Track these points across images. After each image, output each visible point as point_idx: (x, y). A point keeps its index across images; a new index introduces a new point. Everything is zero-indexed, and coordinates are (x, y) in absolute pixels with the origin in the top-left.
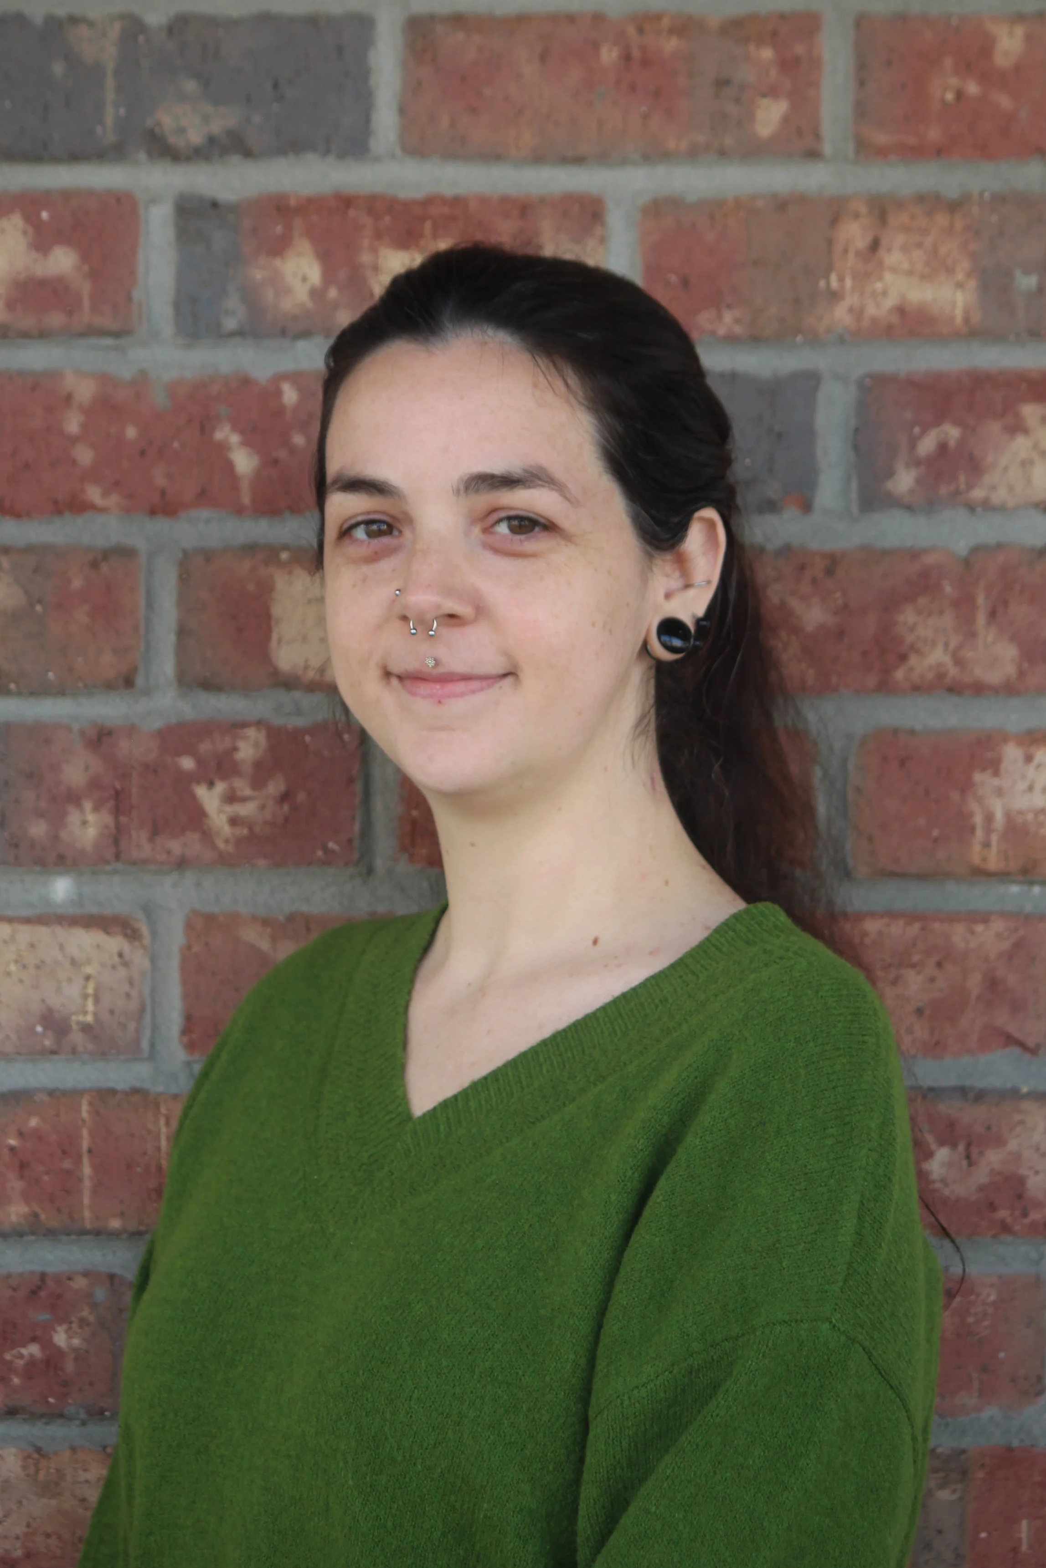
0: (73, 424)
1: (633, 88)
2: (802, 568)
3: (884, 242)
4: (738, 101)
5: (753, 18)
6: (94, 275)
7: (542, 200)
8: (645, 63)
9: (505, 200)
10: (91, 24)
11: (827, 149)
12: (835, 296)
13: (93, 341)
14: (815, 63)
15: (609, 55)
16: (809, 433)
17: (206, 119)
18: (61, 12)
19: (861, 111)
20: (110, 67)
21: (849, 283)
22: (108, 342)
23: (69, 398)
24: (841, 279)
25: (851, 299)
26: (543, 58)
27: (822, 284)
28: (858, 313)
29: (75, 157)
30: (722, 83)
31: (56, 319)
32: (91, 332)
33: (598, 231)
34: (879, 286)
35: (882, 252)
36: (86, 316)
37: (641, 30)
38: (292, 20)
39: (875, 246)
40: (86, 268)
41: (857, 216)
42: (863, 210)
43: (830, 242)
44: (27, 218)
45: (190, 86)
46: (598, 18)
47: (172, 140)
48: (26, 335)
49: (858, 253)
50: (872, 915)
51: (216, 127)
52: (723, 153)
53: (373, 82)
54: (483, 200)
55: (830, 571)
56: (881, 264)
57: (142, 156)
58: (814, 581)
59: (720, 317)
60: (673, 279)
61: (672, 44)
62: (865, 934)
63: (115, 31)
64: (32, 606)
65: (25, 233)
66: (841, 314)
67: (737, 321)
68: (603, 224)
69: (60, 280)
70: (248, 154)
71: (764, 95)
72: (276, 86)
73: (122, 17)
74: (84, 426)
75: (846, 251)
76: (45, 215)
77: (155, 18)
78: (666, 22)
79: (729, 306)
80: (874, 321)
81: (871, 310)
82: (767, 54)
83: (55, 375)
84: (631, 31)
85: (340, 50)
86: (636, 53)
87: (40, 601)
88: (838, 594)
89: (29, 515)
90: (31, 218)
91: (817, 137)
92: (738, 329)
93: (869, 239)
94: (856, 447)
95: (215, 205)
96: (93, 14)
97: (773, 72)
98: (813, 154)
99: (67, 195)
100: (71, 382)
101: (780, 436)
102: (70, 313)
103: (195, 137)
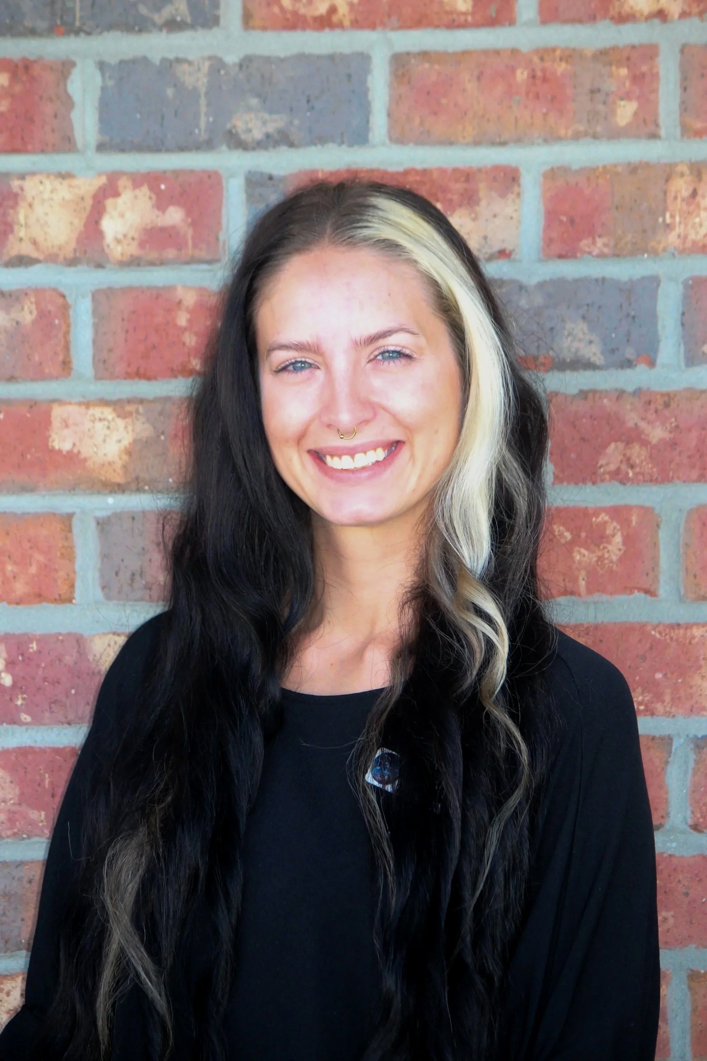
0: (182, 319)
1: (537, 97)
2: (649, 403)
3: (700, 192)
4: (605, 103)
5: (614, 49)
6: (194, 224)
7: (480, 170)
8: (545, 80)
9: (455, 170)
10: (190, 63)
11: (663, 132)
12: (669, 227)
13: (194, 267)
14: (655, 77)
15: (521, 75)
16: (653, 316)
17: (265, 123)
18: (171, 56)
19: (684, 108)
20: (203, 90)
21: (677, 219)
22: (204, 267)
23: (180, 303)
24: (672, 217)
25: (679, 230)
26: (479, 78)
27: (661, 220)
28: (683, 238)
29: (182, 149)
30: (594, 91)
31: (171, 253)
32: (192, 261)
33: (516, 189)
34: (697, 220)
35: (699, 198)
36: (190, 251)
37: (542, 59)
38: (319, 57)
39: (694, 194)
40: (189, 220)
41: (682, 175)
42: (686, 171)
43: (665, 193)
44: (151, 189)
45: (254, 102)
46: (514, 52)
47: (243, 137)
48: (152, 264)
49: (683, 200)
50: (697, 625)
51: (271, 128)
52: (595, 137)
53: (370, 97)
54: (443, 171)
55: (667, 405)
56: (698, 206)
57: (224, 148)
58: (656, 411)
59: (594, 243)
60: (564, 219)
61: (561, 68)
62: (693, 637)
63: (206, 66)
64: (158, 436)
65: (150, 198)
66: (672, 238)
67: (605, 245)
68: (519, 186)
69: (173, 227)
70: (292, 145)
71: (622, 99)
72: (308, 101)
73: (210, 58)
74: (189, 321)
75: (676, 198)
76: (163, 187)
77: (231, 59)
78: (558, 53)
79: (600, 236)
80: (694, 243)
81: (692, 236)
82: (624, 71)
83: (170, 289)
84: (536, 59)
85: (349, 76)
86: (539, 74)
87: (163, 433)
88: (673, 420)
89: (155, 378)
90: (154, 189)
91: (657, 125)
92: (606, 250)
93: (690, 191)
94: (683, 325)
95: (271, 178)
96: (190, 58)
97: (628, 84)
98: (654, 136)
99: (177, 173)
100: (180, 293)
101: (634, 317)
102: (180, 250)
103: (258, 134)
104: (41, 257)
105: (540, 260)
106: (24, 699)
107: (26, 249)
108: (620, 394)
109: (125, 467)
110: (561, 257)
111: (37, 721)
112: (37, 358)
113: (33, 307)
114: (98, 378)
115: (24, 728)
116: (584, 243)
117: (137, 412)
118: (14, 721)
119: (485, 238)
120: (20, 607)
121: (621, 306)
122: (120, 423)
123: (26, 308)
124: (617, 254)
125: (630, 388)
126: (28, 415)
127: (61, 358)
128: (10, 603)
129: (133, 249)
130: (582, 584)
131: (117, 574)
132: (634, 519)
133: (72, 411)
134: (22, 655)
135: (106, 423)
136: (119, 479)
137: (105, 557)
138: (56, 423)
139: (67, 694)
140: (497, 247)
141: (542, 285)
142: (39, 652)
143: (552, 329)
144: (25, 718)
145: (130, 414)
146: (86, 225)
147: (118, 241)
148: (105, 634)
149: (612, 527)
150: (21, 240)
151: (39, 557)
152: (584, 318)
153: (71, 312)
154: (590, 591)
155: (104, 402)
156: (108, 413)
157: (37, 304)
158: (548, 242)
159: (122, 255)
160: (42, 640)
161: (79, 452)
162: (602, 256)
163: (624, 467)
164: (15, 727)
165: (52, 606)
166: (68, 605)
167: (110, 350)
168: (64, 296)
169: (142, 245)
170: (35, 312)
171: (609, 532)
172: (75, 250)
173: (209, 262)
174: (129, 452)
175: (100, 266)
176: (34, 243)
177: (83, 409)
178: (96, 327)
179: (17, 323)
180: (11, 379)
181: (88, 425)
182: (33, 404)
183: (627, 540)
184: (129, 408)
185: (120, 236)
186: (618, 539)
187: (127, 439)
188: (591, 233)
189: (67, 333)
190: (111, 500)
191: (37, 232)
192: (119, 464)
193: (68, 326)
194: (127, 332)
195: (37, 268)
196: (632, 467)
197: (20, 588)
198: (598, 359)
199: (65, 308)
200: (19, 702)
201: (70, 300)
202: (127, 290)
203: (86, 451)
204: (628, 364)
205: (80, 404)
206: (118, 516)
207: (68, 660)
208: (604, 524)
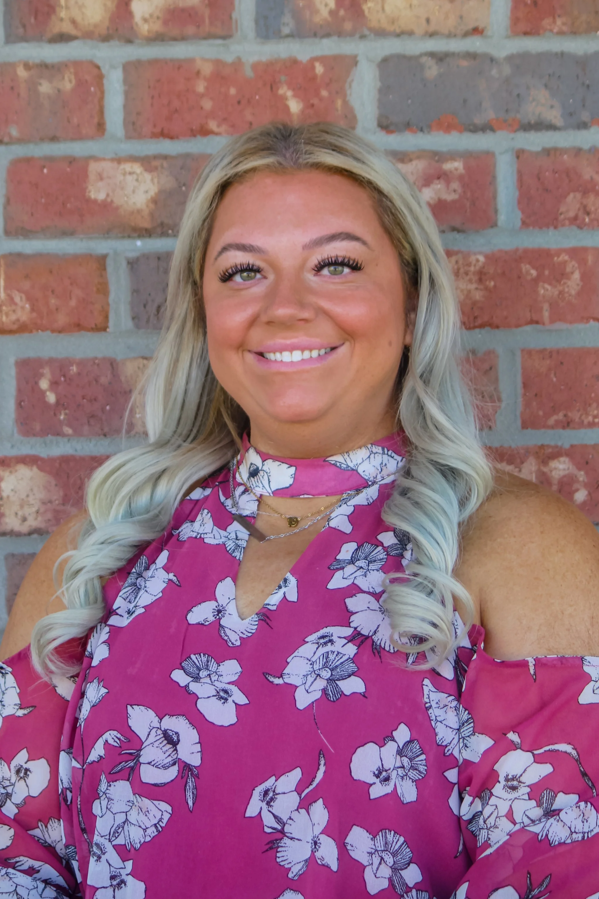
104: (79, 34)
105: (508, 37)
106: (66, 414)
107: (67, 28)
108: (578, 152)
109: (152, 215)
110: (526, 34)
111: (78, 433)
112: (75, 121)
113: (73, 77)
114: (128, 137)
115: (66, 439)
116: (546, 22)
117: (162, 167)
118: (59, 433)
119: (461, 17)
120: (62, 335)
121: (578, 76)
122: (148, 176)
123: (66, 78)
124: (574, 33)
125: (586, 146)
126: (68, 169)
127: (96, 120)
128: (53, 331)
129: (157, 27)
130: (546, 314)
131: (145, 306)
132: (590, 259)
133: (106, 166)
134: (64, 376)
135: (135, 176)
136: (146, 224)
137: (135, 291)
138: (92, 176)
139: (103, 410)
140: (471, 26)
141: (510, 58)
142: (79, 374)
143: (518, 95)
144: (68, 430)
145: (156, 168)
146: (118, 7)
147: (145, 20)
148: (135, 358)
149: (572, 265)
150: (62, 20)
151: (78, 292)
152: (546, 86)
153: (105, 81)
154: (552, 321)
155: (133, 159)
156: (137, 168)
157: (76, 74)
158: (515, 21)
159: (149, 31)
160: (81, 363)
161: (112, 201)
162: (561, 33)
163: (581, 214)
164: (59, 438)
165: (89, 334)
166: (103, 333)
167: (138, 114)
168: (98, 67)
169: (166, 23)
170: (74, 81)
171: (568, 269)
172: (108, 28)
173: (224, 38)
174: (155, 201)
175: (129, 41)
176: (73, 22)
177: (115, 164)
178: (127, 94)
179: (59, 91)
180: (54, 139)
181: (120, 178)
182: (71, 160)
183: (583, 276)
184: (155, 163)
185: (147, 16)
186: (577, 276)
187: (153, 190)
188: (552, 14)
189: (102, 99)
190: (139, 243)
191: (76, 13)
192: (146, 212)
193: (102, 92)
194: (153, 97)
195: (75, 44)
196: (588, 214)
197: (62, 319)
198: (559, 122)
199: (100, 77)
200: (62, 417)
201: (104, 71)
202: (154, 62)
203: (118, 200)
204: (583, 126)
205: (112, 160)
206: (146, 256)
207: (104, 380)
208: (565, 262)
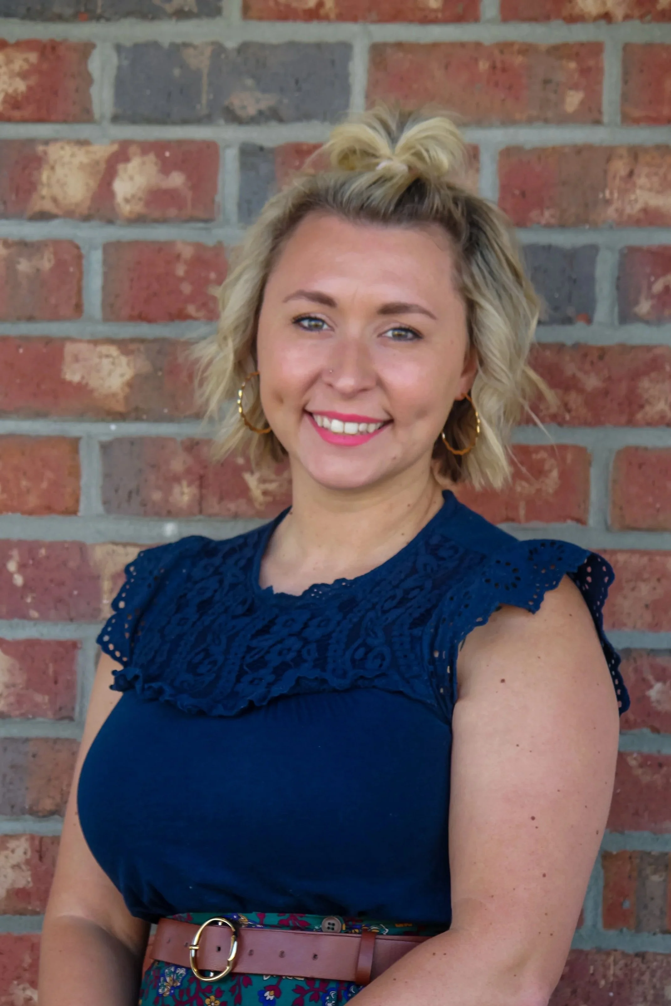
0: (180, 270)
1: (497, 84)
2: (587, 355)
3: (637, 172)
4: (556, 92)
5: (566, 45)
6: (194, 188)
8: (504, 70)
10: (195, 47)
11: (606, 119)
12: (608, 202)
13: (193, 225)
14: (600, 71)
15: (483, 66)
16: (591, 280)
17: (258, 100)
18: (179, 41)
19: (626, 98)
20: (205, 71)
21: (616, 195)
22: (201, 225)
23: (178, 256)
24: (612, 193)
25: (617, 204)
26: (447, 67)
27: (601, 195)
28: (621, 212)
29: (185, 122)
30: (547, 82)
31: (172, 212)
32: (191, 219)
33: (476, 165)
34: (633, 197)
35: (635, 178)
36: (189, 210)
37: (502, 52)
38: (307, 45)
39: (631, 174)
40: (190, 184)
41: (621, 157)
42: (625, 154)
43: (606, 172)
44: (158, 156)
45: (249, 82)
46: (478, 45)
47: (239, 112)
48: (156, 221)
49: (622, 178)
50: (621, 551)
51: (263, 105)
52: (546, 121)
53: (351, 80)
55: (601, 358)
56: (634, 185)
57: (222, 121)
58: (592, 363)
59: (542, 214)
60: (517, 192)
61: (519, 60)
63: (208, 51)
64: (156, 372)
65: (156, 164)
66: (611, 212)
67: (552, 216)
68: (479, 162)
69: (175, 190)
70: (281, 120)
71: (570, 89)
72: (297, 82)
73: (213, 44)
74: (187, 272)
75: (615, 177)
76: (167, 154)
77: (231, 44)
78: (517, 47)
79: (548, 208)
80: (630, 217)
81: (628, 210)
82: (573, 65)
83: (170, 244)
84: (497, 52)
85: (333, 62)
86: (499, 65)
87: (160, 369)
88: (606, 371)
89: (156, 321)
90: (160, 156)
91: (600, 112)
92: (553, 221)
93: (628, 170)
94: (618, 288)
95: (262, 149)
96: (197, 42)
97: (576, 76)
98: (597, 122)
99: (180, 143)
100: (179, 247)
101: (575, 281)
102: (180, 209)
103: (252, 111)
104: (60, 212)
106: (33, 598)
107: (48, 206)
108: (561, 347)
109: (127, 399)
111: (44, 617)
112: (53, 301)
113: (52, 256)
114: (106, 319)
115: (32, 623)
116: (534, 214)
117: (139, 350)
118: (25, 617)
120: (32, 518)
121: (565, 270)
122: (124, 360)
123: (46, 257)
124: (563, 225)
125: (569, 342)
126: (44, 350)
127: (74, 301)
128: (24, 513)
129: (139, 208)
130: (522, 512)
131: (116, 491)
132: (569, 457)
133: (83, 348)
134: (33, 559)
135: (111, 360)
136: (120, 408)
137: (107, 476)
138: (68, 358)
139: (71, 595)
142: (47, 557)
144: (34, 614)
145: (133, 352)
146: (100, 186)
147: (127, 201)
148: (104, 543)
149: (550, 463)
150: (43, 198)
151: (49, 474)
153: (84, 262)
154: (528, 518)
155: (110, 341)
156: (113, 350)
157: (55, 253)
159: (131, 212)
160: (51, 546)
161: (87, 384)
162: (548, 226)
163: (562, 411)
164: (26, 622)
165: (60, 518)
166: (73, 518)
167: (117, 296)
168: (78, 248)
169: (148, 204)
170: (53, 262)
171: (547, 467)
172: (89, 208)
173: (206, 221)
174: (130, 384)
175: (110, 222)
176: (55, 200)
177: (91, 346)
178: (106, 275)
179: (38, 270)
180: (31, 319)
181: (96, 360)
182: (48, 341)
183: (563, 475)
184: (132, 347)
185: (129, 196)
186: (555, 474)
187: (129, 374)
188: (541, 205)
189: (80, 280)
190: (113, 427)
191: (57, 191)
192: (121, 396)
193: (81, 273)
194: (132, 280)
195: (55, 223)
196: (569, 411)
197: (33, 501)
199: (79, 258)
200: (29, 600)
201: (83, 252)
202: (134, 244)
203: (94, 383)
204: (568, 321)
205: (89, 342)
206: (119, 441)
207: (72, 564)
208: (543, 461)
